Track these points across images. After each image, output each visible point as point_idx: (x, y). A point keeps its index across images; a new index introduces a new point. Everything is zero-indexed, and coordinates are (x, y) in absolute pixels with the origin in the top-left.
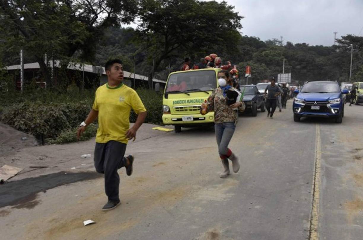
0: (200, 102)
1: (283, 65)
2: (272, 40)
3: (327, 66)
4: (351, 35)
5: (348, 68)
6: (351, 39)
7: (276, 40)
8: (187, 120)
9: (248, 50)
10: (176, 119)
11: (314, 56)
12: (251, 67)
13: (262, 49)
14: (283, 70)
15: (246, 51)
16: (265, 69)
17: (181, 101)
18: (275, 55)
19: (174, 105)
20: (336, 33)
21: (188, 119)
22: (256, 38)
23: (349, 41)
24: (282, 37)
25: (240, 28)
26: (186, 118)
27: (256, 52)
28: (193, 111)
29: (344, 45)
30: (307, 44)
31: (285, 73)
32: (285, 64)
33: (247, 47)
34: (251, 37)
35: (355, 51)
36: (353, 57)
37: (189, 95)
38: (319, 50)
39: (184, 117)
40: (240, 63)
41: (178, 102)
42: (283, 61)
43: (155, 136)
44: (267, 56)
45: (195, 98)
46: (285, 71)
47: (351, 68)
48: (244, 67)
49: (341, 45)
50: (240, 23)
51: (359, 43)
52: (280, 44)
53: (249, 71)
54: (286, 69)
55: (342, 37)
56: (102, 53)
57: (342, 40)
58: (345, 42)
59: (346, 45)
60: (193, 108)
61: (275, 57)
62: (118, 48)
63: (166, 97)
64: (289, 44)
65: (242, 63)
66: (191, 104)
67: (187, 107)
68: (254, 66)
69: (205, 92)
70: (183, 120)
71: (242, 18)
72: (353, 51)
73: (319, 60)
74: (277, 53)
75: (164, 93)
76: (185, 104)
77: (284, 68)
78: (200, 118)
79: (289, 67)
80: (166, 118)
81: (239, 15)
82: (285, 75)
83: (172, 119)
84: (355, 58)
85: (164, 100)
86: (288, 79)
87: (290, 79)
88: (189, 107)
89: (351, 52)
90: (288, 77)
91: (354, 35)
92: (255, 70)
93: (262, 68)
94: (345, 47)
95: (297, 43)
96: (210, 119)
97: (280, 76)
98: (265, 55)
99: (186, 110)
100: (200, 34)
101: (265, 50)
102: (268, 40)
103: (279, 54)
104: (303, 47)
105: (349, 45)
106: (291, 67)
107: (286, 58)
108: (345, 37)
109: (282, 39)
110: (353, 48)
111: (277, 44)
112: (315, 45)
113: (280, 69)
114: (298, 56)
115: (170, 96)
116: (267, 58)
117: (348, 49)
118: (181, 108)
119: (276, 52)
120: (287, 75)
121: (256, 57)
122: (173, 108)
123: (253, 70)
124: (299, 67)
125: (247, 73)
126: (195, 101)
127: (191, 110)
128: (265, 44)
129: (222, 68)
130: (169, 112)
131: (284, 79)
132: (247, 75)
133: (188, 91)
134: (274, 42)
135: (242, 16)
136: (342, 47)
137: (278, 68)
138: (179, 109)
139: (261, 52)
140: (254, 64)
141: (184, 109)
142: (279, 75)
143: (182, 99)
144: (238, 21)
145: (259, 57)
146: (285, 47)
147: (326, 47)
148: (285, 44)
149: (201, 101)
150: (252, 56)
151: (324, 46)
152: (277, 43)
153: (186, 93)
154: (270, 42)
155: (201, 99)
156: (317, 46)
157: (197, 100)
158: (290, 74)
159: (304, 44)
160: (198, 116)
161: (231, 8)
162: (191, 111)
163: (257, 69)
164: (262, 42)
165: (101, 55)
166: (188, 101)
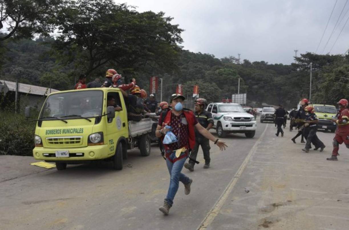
0: (78, 133)
1: (238, 84)
2: (228, 57)
3: (286, 86)
4: (311, 53)
5: (308, 89)
6: (311, 57)
7: (232, 57)
8: (61, 156)
9: (200, 68)
10: (48, 154)
11: (272, 75)
12: (200, 87)
13: (215, 67)
14: (239, 91)
15: (198, 69)
16: (215, 89)
17: (55, 131)
18: (229, 73)
19: (47, 135)
20: (296, 51)
21: (62, 154)
22: (210, 55)
23: (308, 60)
24: (239, 55)
25: (181, 42)
26: (60, 153)
27: (209, 70)
28: (70, 144)
29: (303, 64)
30: (266, 62)
31: (240, 93)
32: (240, 84)
33: (199, 65)
34: (205, 54)
35: (315, 70)
36: (312, 76)
37: (66, 122)
38: (278, 69)
39: (57, 151)
40: (188, 82)
41: (52, 132)
42: (238, 80)
43: (30, 174)
44: (222, 75)
45: (73, 127)
46: (240, 92)
47: (311, 88)
48: (193, 87)
49: (300, 63)
50: (180, 37)
51: (318, 62)
52: (237, 62)
53: (196, 91)
54: (241, 89)
55: (301, 54)
56: (41, 69)
57: (301, 57)
58: (305, 60)
59: (306, 64)
60: (69, 141)
61: (230, 76)
62: (58, 64)
63: (40, 125)
64: (246, 62)
65: (190, 82)
66: (67, 134)
67: (62, 139)
68: (203, 85)
69: (86, 119)
70: (57, 156)
71: (182, 31)
72: (312, 70)
73: (278, 79)
74: (232, 72)
75: (38, 119)
76: (59, 135)
77: (239, 88)
78: (77, 154)
79: (245, 87)
80: (36, 153)
81: (178, 28)
82: (239, 95)
83: (43, 154)
84: (314, 78)
85: (37, 128)
86: (243, 100)
87: (245, 99)
88: (65, 139)
89: (310, 71)
90: (243, 98)
91: (313, 53)
92: (205, 89)
93: (212, 87)
94: (305, 65)
95: (255, 61)
96: (90, 156)
97: (235, 97)
98: (219, 73)
99: (61, 143)
100: (127, 47)
101: (219, 68)
102: (224, 58)
103: (234, 72)
104: (261, 65)
105: (309, 64)
106: (248, 86)
107: (241, 77)
108: (304, 55)
109: (239, 56)
110: (313, 67)
111: (234, 62)
112: (274, 64)
113: (235, 89)
114: (255, 75)
115: (44, 123)
116: (221, 77)
117: (307, 67)
118: (55, 139)
119: (231, 70)
120: (242, 95)
121: (209, 76)
122: (45, 139)
123: (202, 89)
124: (256, 87)
125: (195, 93)
126: (72, 131)
127: (67, 143)
128: (220, 61)
129: (120, 87)
130: (41, 144)
131: (238, 99)
132: (194, 95)
133: (65, 117)
134: (231, 60)
135: (182, 29)
136: (301, 66)
137: (233, 88)
138: (53, 141)
139: (215, 70)
140: (204, 83)
141: (58, 141)
142: (233, 96)
143: (58, 128)
144: (178, 34)
145: (212, 75)
146: (242, 65)
147: (286, 66)
148: (242, 62)
149: (80, 131)
150: (204, 74)
151: (284, 64)
152: (234, 60)
153: (62, 120)
154: (226, 60)
155: (80, 129)
156: (276, 65)
157: (75, 129)
158: (245, 95)
159: (263, 62)
160: (75, 151)
161: (169, 19)
162: (68, 145)
163: (206, 89)
164: (217, 59)
165: (39, 71)
166: (64, 131)
